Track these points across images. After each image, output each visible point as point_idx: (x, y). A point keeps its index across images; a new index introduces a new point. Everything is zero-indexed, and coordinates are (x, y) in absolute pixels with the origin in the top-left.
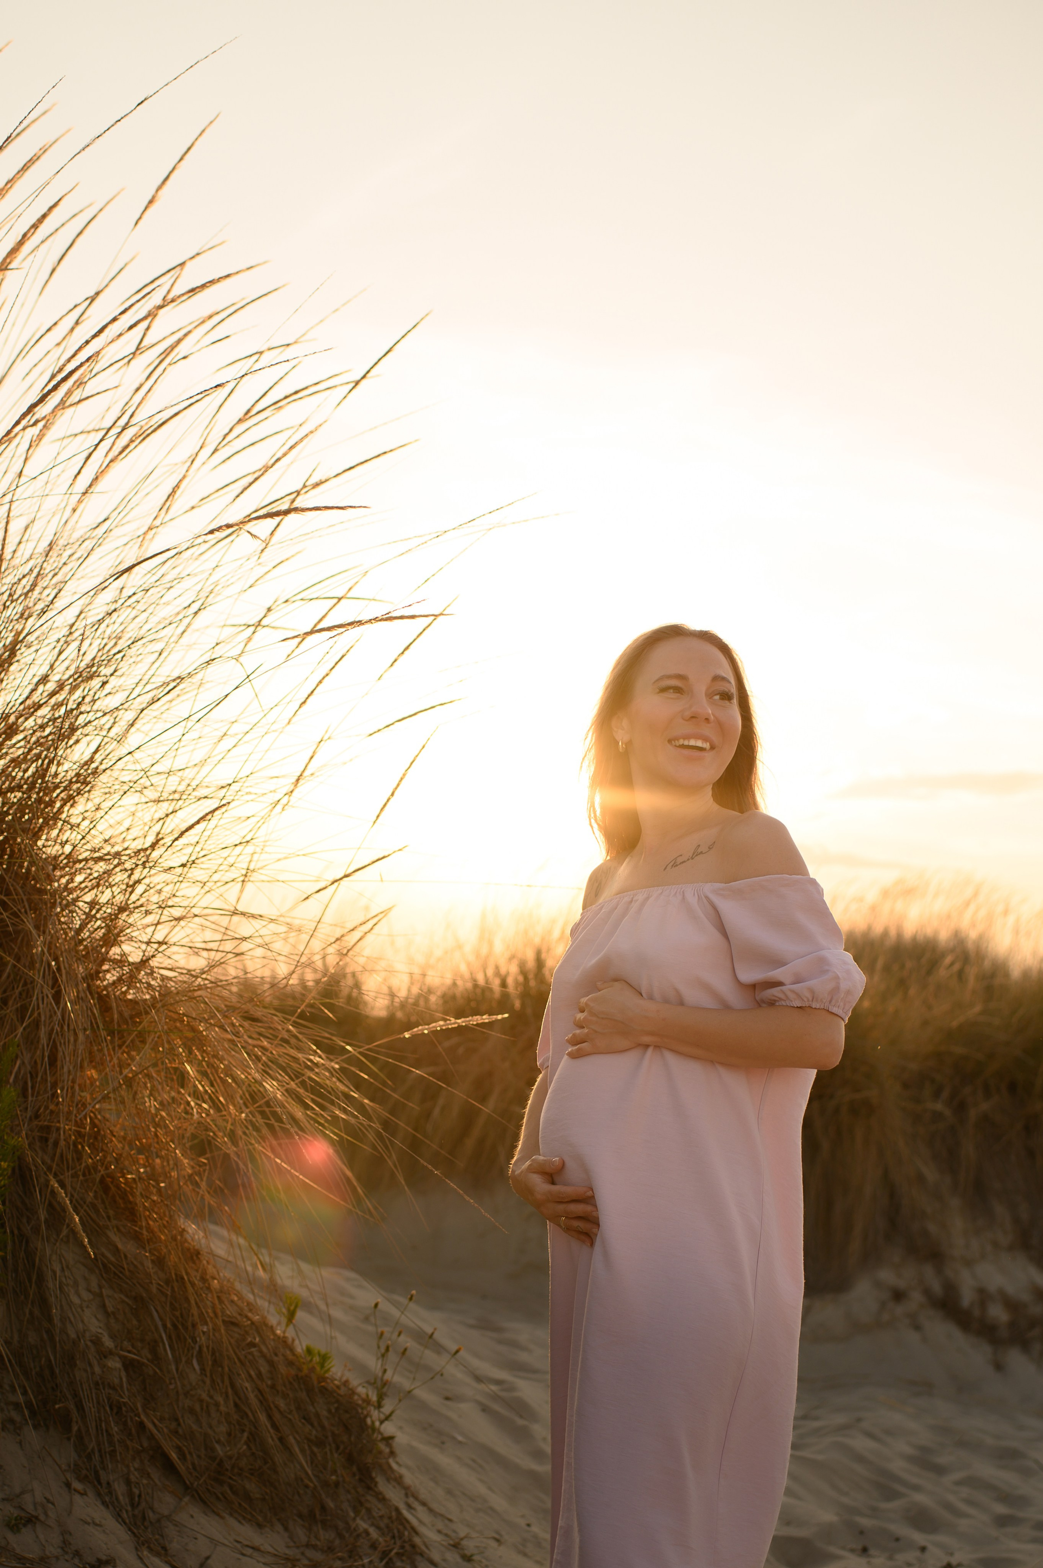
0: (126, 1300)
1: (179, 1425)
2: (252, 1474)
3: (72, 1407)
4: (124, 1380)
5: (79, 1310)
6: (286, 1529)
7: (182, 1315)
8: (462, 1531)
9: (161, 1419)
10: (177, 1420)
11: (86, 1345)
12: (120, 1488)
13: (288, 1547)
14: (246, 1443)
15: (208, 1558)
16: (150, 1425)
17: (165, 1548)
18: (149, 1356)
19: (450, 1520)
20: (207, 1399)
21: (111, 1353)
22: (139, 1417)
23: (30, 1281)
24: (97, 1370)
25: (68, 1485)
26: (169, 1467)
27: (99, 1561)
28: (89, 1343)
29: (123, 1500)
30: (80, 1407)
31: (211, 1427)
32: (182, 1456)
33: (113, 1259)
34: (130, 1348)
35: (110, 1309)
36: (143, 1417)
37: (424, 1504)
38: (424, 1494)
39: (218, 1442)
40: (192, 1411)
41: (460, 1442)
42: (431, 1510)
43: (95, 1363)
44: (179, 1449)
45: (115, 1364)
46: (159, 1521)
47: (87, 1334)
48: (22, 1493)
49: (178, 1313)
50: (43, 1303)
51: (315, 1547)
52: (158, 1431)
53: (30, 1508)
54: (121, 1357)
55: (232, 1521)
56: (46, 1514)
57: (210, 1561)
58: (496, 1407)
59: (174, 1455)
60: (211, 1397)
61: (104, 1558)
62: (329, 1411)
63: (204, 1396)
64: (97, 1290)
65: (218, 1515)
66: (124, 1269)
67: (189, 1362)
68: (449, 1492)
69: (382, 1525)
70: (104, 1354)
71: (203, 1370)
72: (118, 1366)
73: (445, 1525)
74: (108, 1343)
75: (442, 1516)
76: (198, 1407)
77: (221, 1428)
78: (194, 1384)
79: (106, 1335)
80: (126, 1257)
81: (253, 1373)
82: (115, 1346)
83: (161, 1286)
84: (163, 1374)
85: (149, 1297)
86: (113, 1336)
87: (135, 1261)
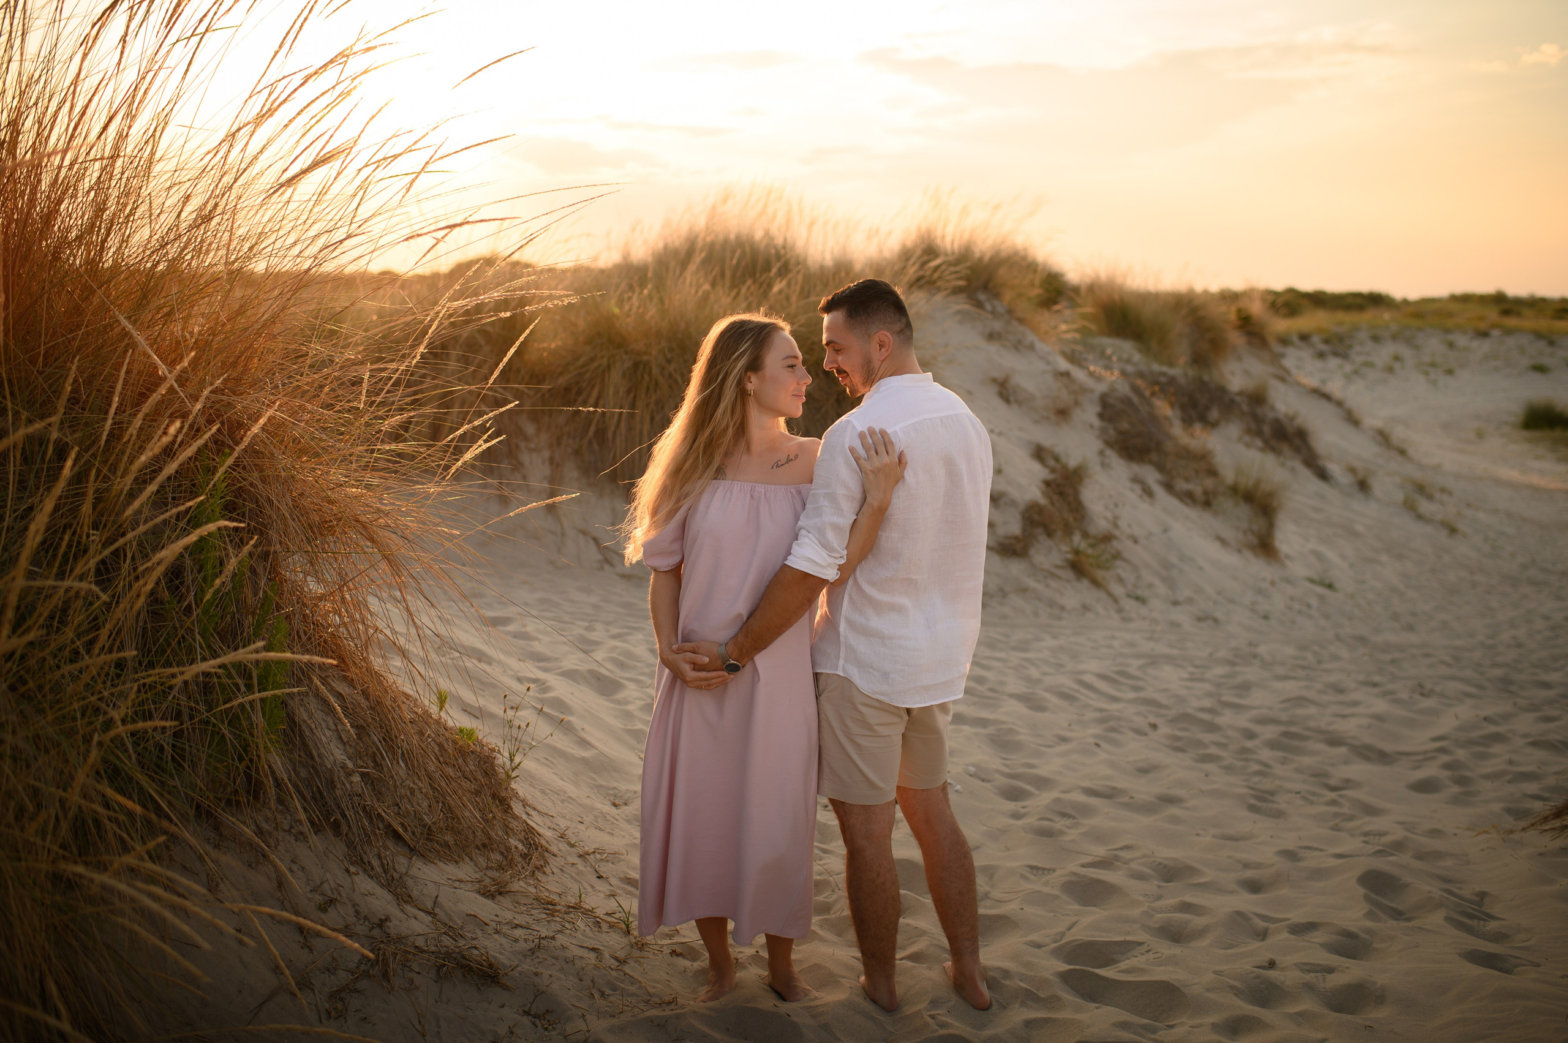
1: (399, 808)
2: (447, 829)
3: (340, 817)
4: (364, 788)
5: (328, 746)
6: (471, 860)
7: (388, 730)
8: (563, 824)
9: (388, 808)
10: (397, 805)
11: (338, 771)
12: (376, 863)
13: (475, 872)
14: (441, 810)
15: (437, 897)
16: (383, 813)
17: (409, 896)
19: (552, 816)
21: (353, 771)
22: (377, 811)
24: (348, 786)
25: (348, 871)
26: (397, 836)
27: (381, 920)
28: (339, 769)
29: (379, 870)
30: (344, 816)
31: (418, 804)
32: (406, 830)
34: (362, 764)
35: (346, 740)
36: (379, 809)
37: (535, 809)
38: (530, 799)
39: (425, 814)
40: (405, 796)
42: (540, 812)
43: (345, 782)
44: (402, 825)
45: (356, 778)
46: (401, 877)
47: (337, 762)
48: (322, 883)
49: (384, 730)
51: (491, 868)
52: (389, 816)
53: (329, 893)
54: (359, 772)
55: (441, 864)
56: (341, 896)
57: (439, 899)
59: (400, 830)
60: (416, 784)
61: (383, 917)
62: (476, 765)
63: (412, 785)
65: (433, 863)
68: (543, 792)
69: (522, 837)
70: (349, 773)
71: (407, 765)
72: (359, 779)
73: (552, 822)
74: (350, 765)
75: (547, 814)
76: (408, 793)
77: (425, 804)
78: (404, 778)
79: (346, 759)
80: (346, 699)
81: (433, 758)
82: (354, 765)
83: (372, 714)
84: (385, 776)
85: (367, 725)
86: (350, 758)
87: (351, 700)
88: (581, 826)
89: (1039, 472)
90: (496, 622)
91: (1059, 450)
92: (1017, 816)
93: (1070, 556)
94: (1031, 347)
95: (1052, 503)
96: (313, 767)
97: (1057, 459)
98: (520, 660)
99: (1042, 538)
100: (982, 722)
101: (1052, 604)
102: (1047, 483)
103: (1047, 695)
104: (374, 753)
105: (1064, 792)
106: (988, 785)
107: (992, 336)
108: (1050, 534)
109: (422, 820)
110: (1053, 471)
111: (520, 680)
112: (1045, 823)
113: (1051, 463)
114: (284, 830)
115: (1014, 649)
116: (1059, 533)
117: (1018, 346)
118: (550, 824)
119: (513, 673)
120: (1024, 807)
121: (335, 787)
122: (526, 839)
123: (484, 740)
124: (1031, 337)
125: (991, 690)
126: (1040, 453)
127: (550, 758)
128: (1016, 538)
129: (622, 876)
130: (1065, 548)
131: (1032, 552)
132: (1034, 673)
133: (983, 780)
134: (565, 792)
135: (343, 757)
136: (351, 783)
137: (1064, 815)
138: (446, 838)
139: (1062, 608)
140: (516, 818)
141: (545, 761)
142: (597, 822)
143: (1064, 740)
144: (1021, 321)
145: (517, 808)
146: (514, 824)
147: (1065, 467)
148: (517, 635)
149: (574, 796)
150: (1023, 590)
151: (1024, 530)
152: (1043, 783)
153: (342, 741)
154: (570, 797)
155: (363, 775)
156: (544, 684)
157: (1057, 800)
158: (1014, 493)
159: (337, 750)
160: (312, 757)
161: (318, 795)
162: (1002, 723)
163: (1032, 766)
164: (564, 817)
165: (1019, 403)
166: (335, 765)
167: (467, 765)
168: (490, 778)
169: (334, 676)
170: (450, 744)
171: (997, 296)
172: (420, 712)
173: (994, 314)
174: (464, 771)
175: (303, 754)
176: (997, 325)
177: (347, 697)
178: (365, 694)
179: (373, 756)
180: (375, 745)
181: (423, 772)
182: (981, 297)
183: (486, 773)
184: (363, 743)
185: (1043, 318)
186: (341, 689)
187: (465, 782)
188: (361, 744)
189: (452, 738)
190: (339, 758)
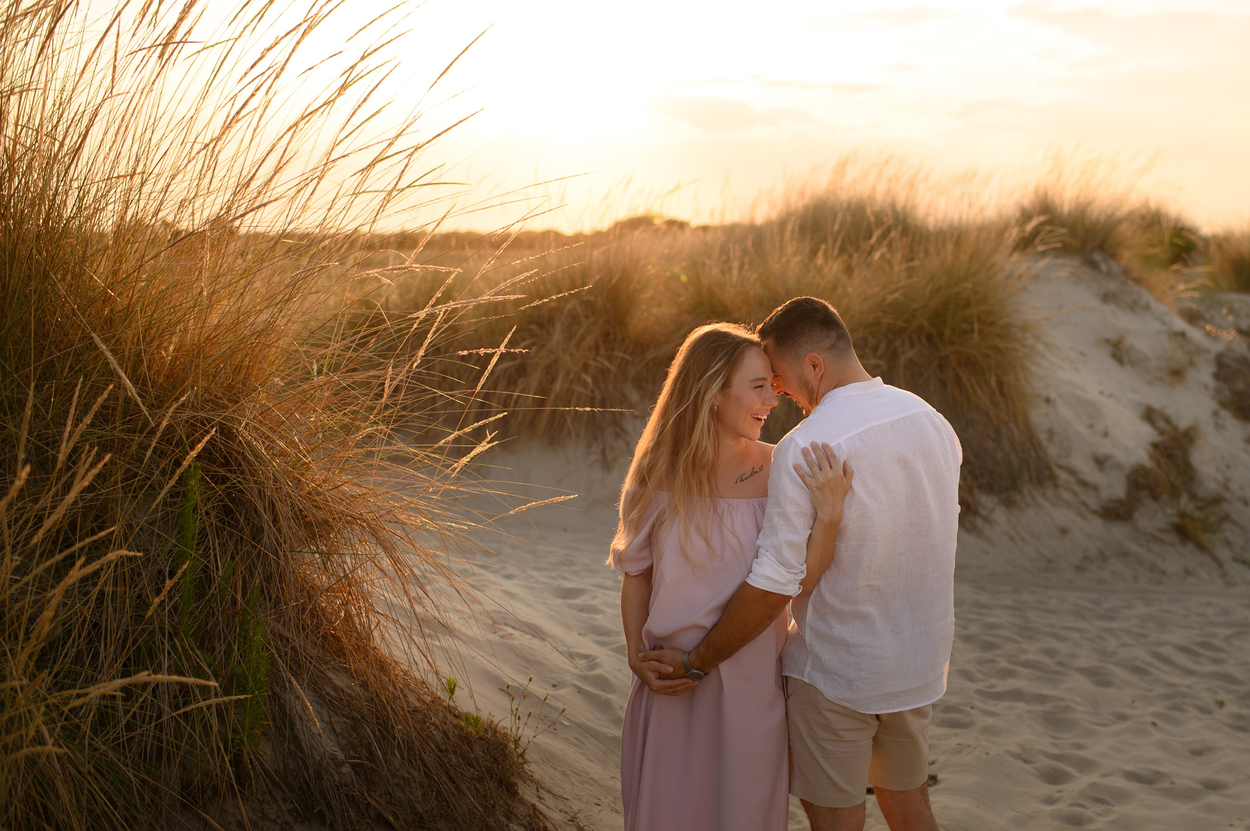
0: (348, 721)
1: (392, 797)
2: (441, 817)
3: (325, 808)
4: (354, 779)
5: (319, 738)
7: (384, 721)
8: (576, 806)
9: (380, 796)
10: (390, 794)
11: (327, 762)
14: (436, 798)
16: (373, 803)
18: (367, 755)
19: (566, 799)
20: (408, 776)
21: (343, 763)
22: (366, 800)
23: (285, 725)
24: (336, 777)
28: (329, 761)
30: (329, 806)
31: (411, 793)
32: (397, 818)
33: (335, 695)
34: (354, 755)
35: (338, 731)
36: (369, 799)
37: (549, 792)
38: (548, 783)
39: (418, 802)
40: (398, 785)
42: (554, 795)
43: (334, 772)
44: (394, 814)
45: (347, 769)
47: (327, 754)
49: (381, 721)
50: (296, 740)
52: (379, 804)
54: (348, 763)
59: (391, 818)
60: (409, 774)
62: (483, 751)
63: (405, 774)
64: (328, 719)
66: (343, 700)
67: (393, 753)
68: (564, 774)
69: (525, 822)
70: (339, 765)
71: (402, 755)
72: (349, 769)
73: (565, 805)
74: (340, 756)
75: (562, 797)
76: (402, 782)
77: (419, 792)
78: (398, 767)
79: (338, 750)
80: (343, 691)
81: (433, 746)
82: (345, 756)
83: (369, 706)
84: (378, 767)
85: (362, 717)
86: (342, 749)
87: (349, 692)
88: (596, 809)
89: (1148, 433)
90: (569, 594)
91: (1170, 411)
92: (1050, 801)
93: (1175, 520)
94: (1147, 307)
95: (1159, 465)
96: (301, 759)
97: (1167, 421)
98: (580, 634)
99: (1148, 501)
100: (1041, 699)
101: (1153, 568)
102: (1155, 446)
103: (1116, 669)
104: (368, 742)
105: (1104, 776)
106: (1028, 767)
107: (1107, 298)
108: (1155, 498)
109: (415, 808)
110: (1162, 432)
111: (571, 656)
112: (1077, 809)
113: (1162, 424)
115: (1102, 617)
116: (1165, 497)
117: (1134, 306)
118: (561, 806)
119: (565, 649)
120: (1059, 792)
121: (323, 778)
122: (530, 824)
123: (500, 725)
124: (1147, 297)
125: (1060, 664)
126: (1149, 415)
127: (580, 738)
128: (1120, 502)
130: (1170, 511)
131: (1136, 515)
132: (1112, 644)
133: (1025, 762)
134: (587, 773)
135: (334, 748)
136: (340, 773)
137: (1098, 801)
138: (439, 826)
139: (1163, 573)
140: (522, 801)
141: (575, 741)
142: (615, 803)
143: (1122, 717)
144: (1138, 281)
145: (527, 792)
146: (521, 810)
147: (1175, 428)
148: (582, 609)
149: (595, 777)
150: (1124, 554)
151: (1129, 493)
152: (1085, 765)
153: (336, 733)
154: (592, 779)
155: (353, 766)
156: (593, 660)
157: (1093, 785)
158: (1120, 456)
159: (329, 741)
160: (302, 751)
161: (305, 787)
162: (1061, 699)
163: (1080, 747)
164: (580, 800)
165: (1132, 364)
166: (325, 757)
167: (473, 752)
168: (498, 764)
169: (334, 668)
170: (456, 732)
171: (1114, 256)
172: (428, 699)
173: (1110, 275)
174: (469, 758)
175: (292, 747)
176: (1113, 286)
177: (345, 689)
178: (365, 685)
179: (369, 747)
180: (369, 736)
181: (418, 760)
182: (1097, 257)
183: (495, 759)
184: (357, 734)
185: (1161, 278)
186: (340, 681)
187: (468, 769)
188: (355, 735)
189: (461, 725)
190: (329, 749)
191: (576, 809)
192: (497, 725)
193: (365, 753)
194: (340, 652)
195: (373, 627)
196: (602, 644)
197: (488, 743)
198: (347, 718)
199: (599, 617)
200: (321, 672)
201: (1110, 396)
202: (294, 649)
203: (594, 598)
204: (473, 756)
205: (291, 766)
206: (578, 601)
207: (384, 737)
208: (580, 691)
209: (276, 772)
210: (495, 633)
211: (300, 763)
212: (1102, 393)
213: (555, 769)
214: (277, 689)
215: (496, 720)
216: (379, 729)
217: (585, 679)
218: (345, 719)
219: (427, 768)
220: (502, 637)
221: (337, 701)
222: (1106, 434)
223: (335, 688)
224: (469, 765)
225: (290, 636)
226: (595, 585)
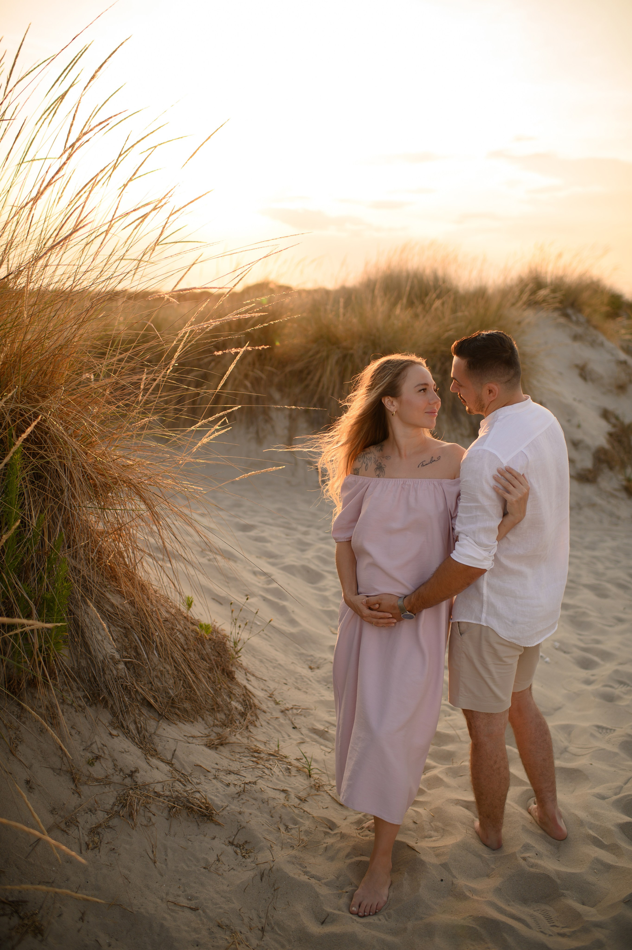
0: (121, 630)
1: (152, 685)
2: (186, 699)
3: (107, 696)
4: (127, 673)
5: (102, 643)
6: (203, 719)
7: (146, 630)
8: (272, 685)
9: (144, 685)
10: (151, 683)
11: (108, 661)
12: (132, 727)
13: (205, 729)
14: (182, 685)
15: (175, 751)
16: (140, 690)
17: (155, 750)
18: (135, 654)
19: (265, 680)
21: (119, 661)
22: (135, 688)
23: (78, 634)
24: (115, 672)
25: (111, 734)
26: (150, 705)
27: (132, 772)
28: (109, 660)
29: (135, 732)
30: (110, 693)
31: (166, 682)
32: (156, 701)
33: (112, 611)
34: (126, 655)
35: (115, 637)
36: (137, 687)
37: (253, 675)
38: (251, 668)
39: (171, 689)
40: (157, 677)
41: (259, 625)
42: (256, 677)
43: (113, 669)
44: (154, 697)
45: (121, 666)
46: (150, 736)
47: (108, 655)
48: (91, 744)
49: (144, 630)
50: (86, 645)
51: (217, 726)
52: (143, 691)
53: (96, 751)
54: (123, 661)
55: (180, 725)
56: (104, 753)
57: (176, 752)
58: (269, 597)
59: (152, 701)
60: (165, 668)
61: (133, 770)
62: (211, 648)
63: (162, 669)
65: (175, 724)
66: (118, 614)
67: (153, 652)
68: (261, 661)
69: (241, 700)
70: (116, 663)
71: (159, 654)
72: (123, 666)
73: (264, 685)
74: (117, 656)
75: (262, 679)
76: (159, 674)
77: (171, 682)
78: (157, 664)
79: (115, 652)
80: (118, 608)
81: (179, 647)
82: (120, 656)
83: (135, 618)
84: (142, 663)
85: (131, 627)
86: (118, 651)
87: (122, 608)
88: (285, 688)
89: (605, 427)
90: (246, 528)
91: (619, 412)
92: (588, 682)
93: (624, 483)
94: (602, 345)
95: (613, 447)
96: (90, 659)
97: (617, 418)
98: (257, 557)
99: (606, 470)
101: (611, 514)
102: (611, 435)
103: (609, 586)
104: (136, 646)
105: (621, 664)
106: (567, 656)
107: (576, 338)
108: (611, 468)
109: (169, 693)
110: (614, 426)
112: (608, 689)
113: (613, 420)
114: (68, 704)
115: (587, 548)
116: (617, 468)
117: (594, 344)
118: (263, 686)
119: (250, 568)
120: (593, 675)
121: (105, 673)
122: (244, 701)
123: (220, 628)
124: (602, 338)
126: (606, 414)
127: (269, 634)
128: (589, 471)
129: (310, 727)
130: (621, 477)
131: (599, 479)
132: (600, 567)
133: (565, 652)
134: (276, 660)
135: (112, 650)
136: (117, 669)
137: (621, 683)
138: (185, 706)
139: (619, 518)
140: (238, 684)
141: (265, 636)
142: (297, 682)
143: (620, 620)
144: (596, 327)
145: (240, 676)
146: (237, 691)
147: (622, 424)
148: (257, 539)
149: (282, 663)
150: (593, 505)
151: (594, 465)
152: (606, 656)
153: (114, 639)
154: (280, 665)
155: (126, 663)
156: (270, 577)
157: (616, 672)
158: (588, 441)
159: (108, 645)
160: (90, 653)
161: (92, 680)
162: (579, 607)
163: (598, 642)
164: (274, 680)
165: (593, 381)
166: (106, 657)
167: (205, 649)
168: (222, 657)
169: (111, 591)
170: (193, 635)
171: (580, 310)
172: (173, 611)
173: (577, 323)
174: (202, 654)
175: (83, 650)
176: (579, 330)
177: (119, 607)
178: (132, 603)
179: (136, 649)
180: (136, 640)
181: (170, 658)
182: (570, 311)
183: (219, 654)
184: (128, 640)
185: (611, 325)
186: (115, 600)
187: (202, 662)
188: (127, 640)
189: (196, 630)
190: (109, 652)
191: (272, 687)
192: (218, 628)
193: (133, 653)
194: (114, 577)
195: (137, 561)
196: (273, 564)
197: (214, 642)
198: (121, 628)
199: (268, 545)
200: (102, 594)
201: (580, 401)
202: (83, 577)
203: (263, 531)
204: (205, 653)
205: (82, 664)
206: (253, 533)
207: (146, 641)
208: (265, 599)
209: (72, 668)
210: (204, 557)
211: (89, 662)
212: (575, 399)
213: (255, 657)
214: (72, 607)
215: (217, 625)
216: (143, 635)
217: (267, 590)
218: (119, 628)
219: (176, 663)
220: (209, 560)
221: (114, 615)
222: (579, 426)
223: (112, 605)
224: (203, 659)
225: (81, 567)
226: (261, 522)
